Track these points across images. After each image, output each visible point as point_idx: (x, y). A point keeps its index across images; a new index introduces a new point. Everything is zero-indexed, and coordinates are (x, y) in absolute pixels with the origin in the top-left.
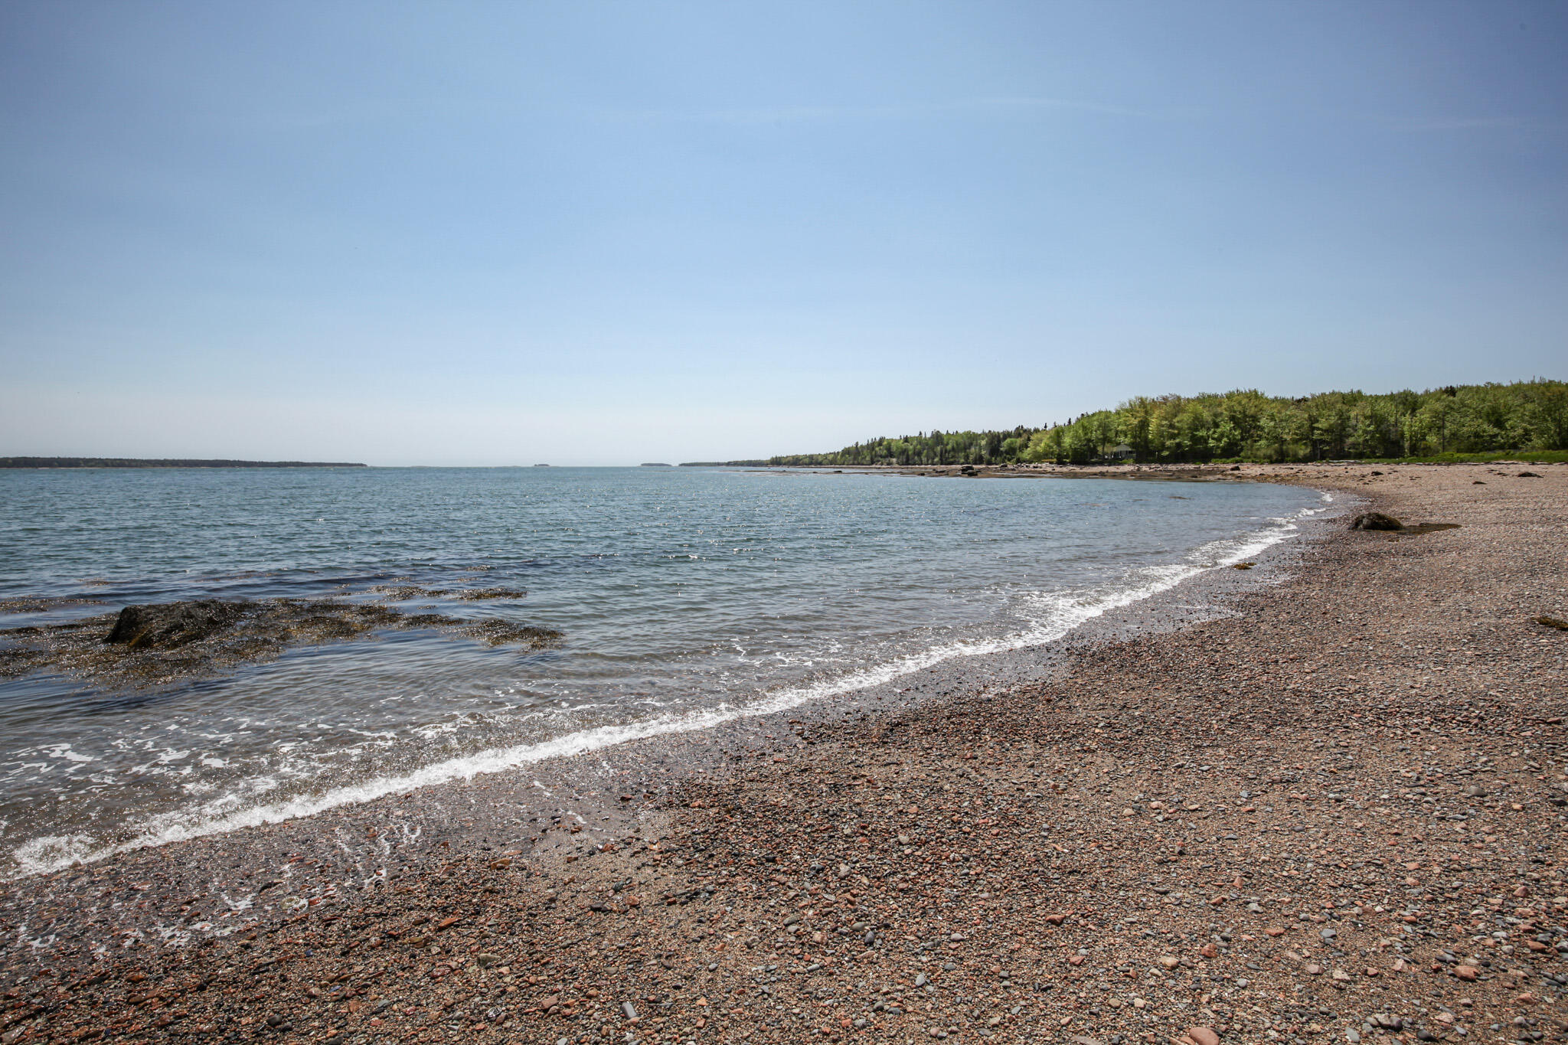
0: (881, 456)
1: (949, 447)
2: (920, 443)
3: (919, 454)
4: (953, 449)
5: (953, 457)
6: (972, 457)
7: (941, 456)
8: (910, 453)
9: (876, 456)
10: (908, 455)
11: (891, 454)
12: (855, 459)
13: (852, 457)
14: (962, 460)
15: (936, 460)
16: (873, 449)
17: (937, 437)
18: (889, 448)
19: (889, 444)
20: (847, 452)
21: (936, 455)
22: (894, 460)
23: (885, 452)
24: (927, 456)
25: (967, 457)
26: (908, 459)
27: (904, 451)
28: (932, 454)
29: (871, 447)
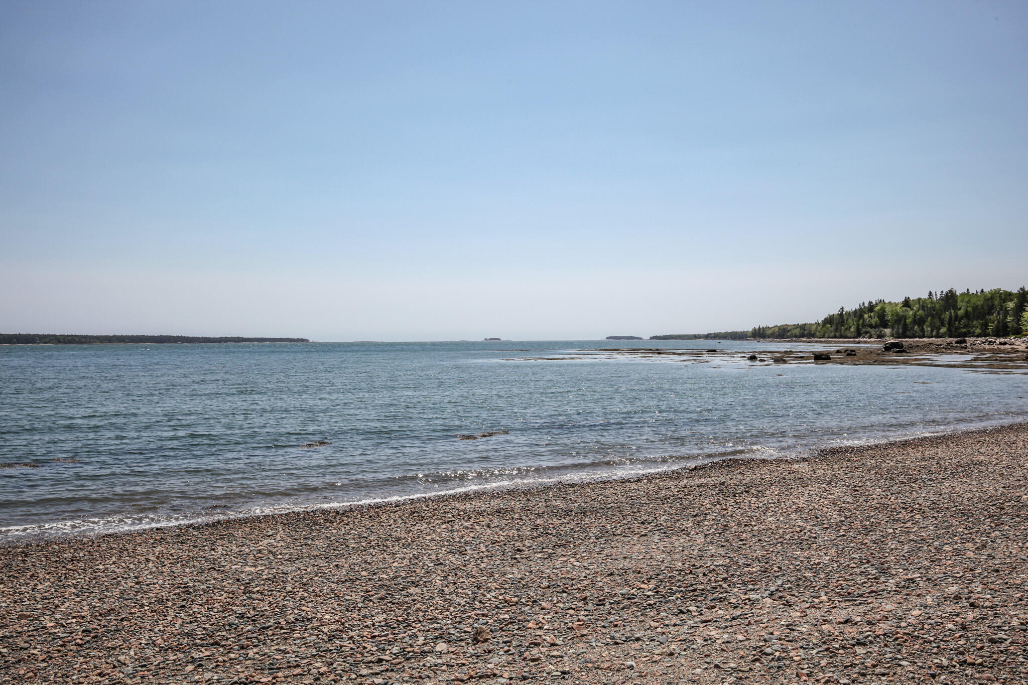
0: (871, 326)
1: (961, 312)
2: (923, 307)
3: (920, 322)
4: (967, 315)
5: (965, 326)
6: (991, 326)
7: (949, 324)
8: (908, 321)
9: (864, 325)
10: (905, 325)
11: (884, 323)
12: (836, 330)
13: (834, 327)
14: (978, 331)
15: (943, 330)
16: (861, 316)
17: (950, 298)
18: (882, 315)
19: (883, 310)
20: (829, 320)
21: (943, 325)
22: (888, 331)
23: (875, 320)
24: (932, 326)
25: (985, 326)
26: (905, 328)
27: (900, 319)
28: (938, 324)
29: (859, 314)
